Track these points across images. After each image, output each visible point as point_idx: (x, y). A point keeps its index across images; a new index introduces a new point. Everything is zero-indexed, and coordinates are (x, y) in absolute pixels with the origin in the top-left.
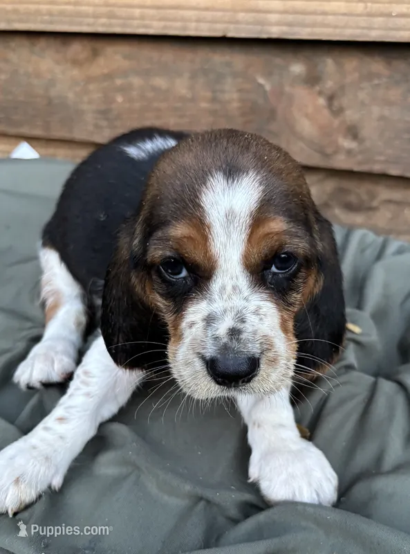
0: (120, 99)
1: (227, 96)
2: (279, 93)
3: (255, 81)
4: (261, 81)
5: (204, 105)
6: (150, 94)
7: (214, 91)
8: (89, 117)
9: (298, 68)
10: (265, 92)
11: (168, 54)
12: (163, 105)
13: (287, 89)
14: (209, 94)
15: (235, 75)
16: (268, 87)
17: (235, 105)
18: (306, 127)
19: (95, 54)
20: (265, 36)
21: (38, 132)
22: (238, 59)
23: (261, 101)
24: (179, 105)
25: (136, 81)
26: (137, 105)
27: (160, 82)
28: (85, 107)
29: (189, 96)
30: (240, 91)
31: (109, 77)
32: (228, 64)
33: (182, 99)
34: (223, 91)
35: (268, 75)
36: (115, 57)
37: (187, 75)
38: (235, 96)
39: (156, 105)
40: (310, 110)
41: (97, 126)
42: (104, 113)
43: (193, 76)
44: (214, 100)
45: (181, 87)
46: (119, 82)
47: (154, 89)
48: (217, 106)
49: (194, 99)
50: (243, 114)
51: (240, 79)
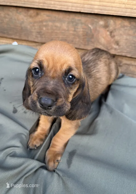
0: (44, 29)
1: (79, 30)
2: (95, 30)
3: (88, 26)
4: (90, 26)
5: (71, 32)
6: (55, 28)
7: (75, 28)
8: (34, 34)
9: (102, 23)
10: (91, 29)
11: (61, 15)
12: (58, 32)
13: (98, 29)
14: (73, 29)
15: (82, 23)
16: (92, 28)
17: (81, 33)
18: (103, 40)
19: (37, 14)
20: (93, 12)
21: (17, 37)
22: (83, 19)
23: (89, 32)
24: (63, 32)
25: (50, 24)
26: (50, 31)
27: (58, 24)
28: (33, 30)
29: (67, 29)
30: (83, 28)
31: (42, 22)
32: (80, 20)
33: (65, 30)
34: (77, 28)
35: (92, 24)
36: (44, 15)
37: (66, 23)
38: (81, 30)
39: (56, 31)
40: (104, 35)
41: (36, 37)
42: (39, 33)
43: (69, 23)
44: (75, 31)
45: (64, 26)
46: (44, 23)
47: (56, 26)
48: (75, 33)
49: (68, 30)
50: (84, 36)
51: (83, 25)
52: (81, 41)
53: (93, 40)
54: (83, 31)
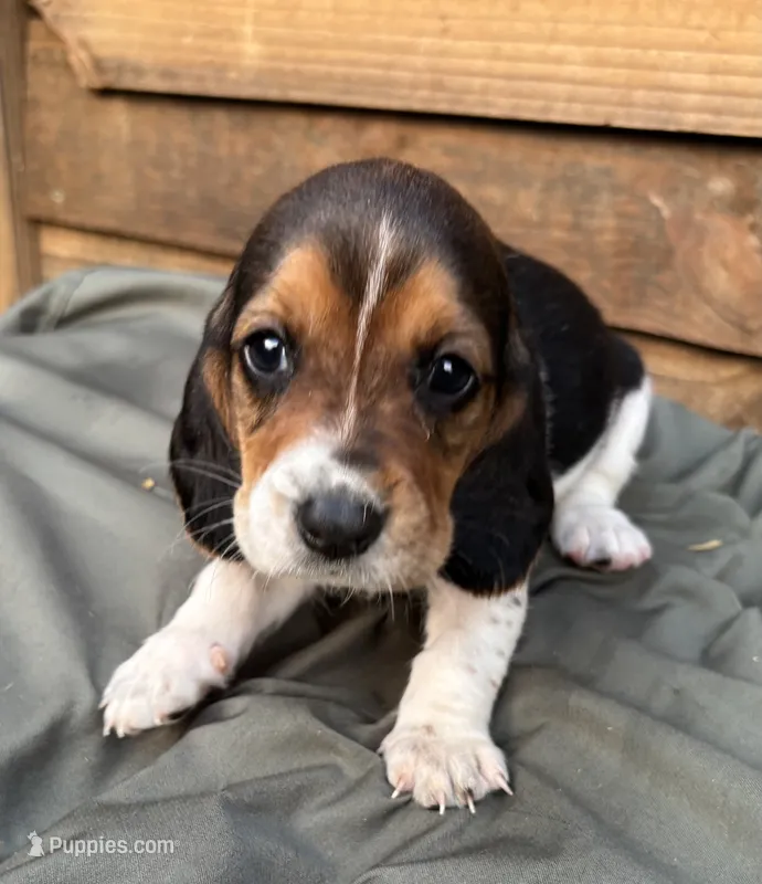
1: (596, 223)
2: (685, 222)
3: (645, 200)
4: (657, 201)
5: (557, 234)
7: (577, 213)
9: (721, 184)
10: (661, 219)
11: (516, 148)
13: (698, 216)
14: (568, 218)
15: (616, 189)
16: (666, 213)
17: (608, 237)
18: (720, 282)
20: (672, 128)
22: (623, 163)
23: (651, 235)
24: (517, 230)
27: (494, 193)
29: (535, 218)
30: (620, 215)
32: (607, 172)
33: (524, 222)
34: (592, 215)
35: (670, 192)
36: (431, 150)
37: (538, 185)
38: (611, 222)
40: (732, 254)
43: (549, 187)
44: (575, 227)
45: (526, 202)
48: (576, 238)
49: (544, 224)
50: (618, 254)
51: (623, 198)
52: (606, 284)
53: (666, 277)
54: (621, 231)
